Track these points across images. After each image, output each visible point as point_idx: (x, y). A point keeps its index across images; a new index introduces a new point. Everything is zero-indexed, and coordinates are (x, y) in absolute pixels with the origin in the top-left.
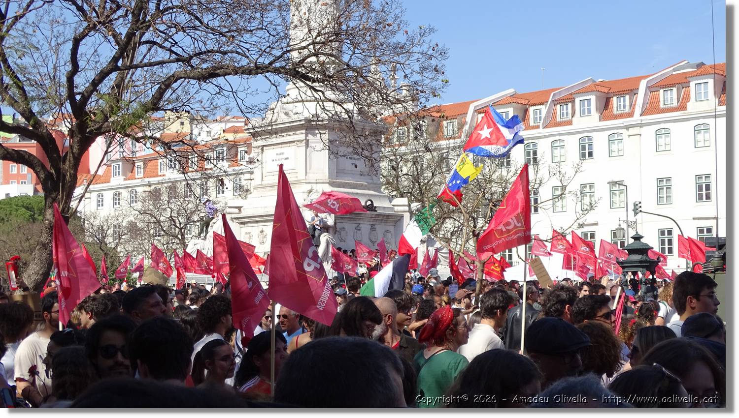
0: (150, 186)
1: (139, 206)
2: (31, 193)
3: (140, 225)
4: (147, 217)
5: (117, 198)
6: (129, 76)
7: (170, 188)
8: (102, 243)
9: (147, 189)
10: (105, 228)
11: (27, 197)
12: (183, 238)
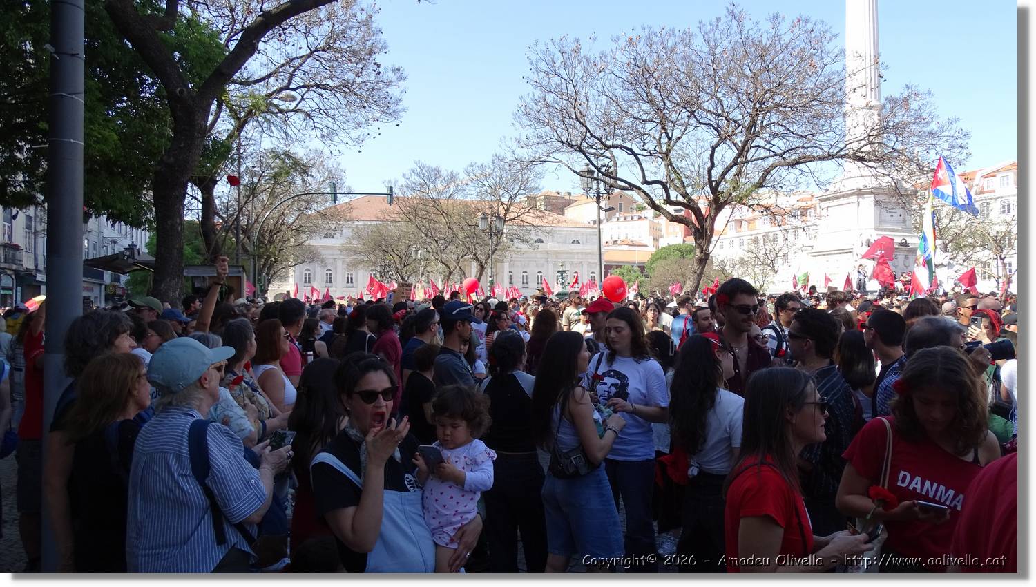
0: (751, 235)
1: (746, 248)
2: (681, 242)
3: (746, 259)
4: (750, 254)
5: (732, 243)
6: (744, 168)
7: (764, 236)
8: (723, 269)
9: (750, 237)
10: (725, 261)
11: (679, 245)
12: (774, 267)
